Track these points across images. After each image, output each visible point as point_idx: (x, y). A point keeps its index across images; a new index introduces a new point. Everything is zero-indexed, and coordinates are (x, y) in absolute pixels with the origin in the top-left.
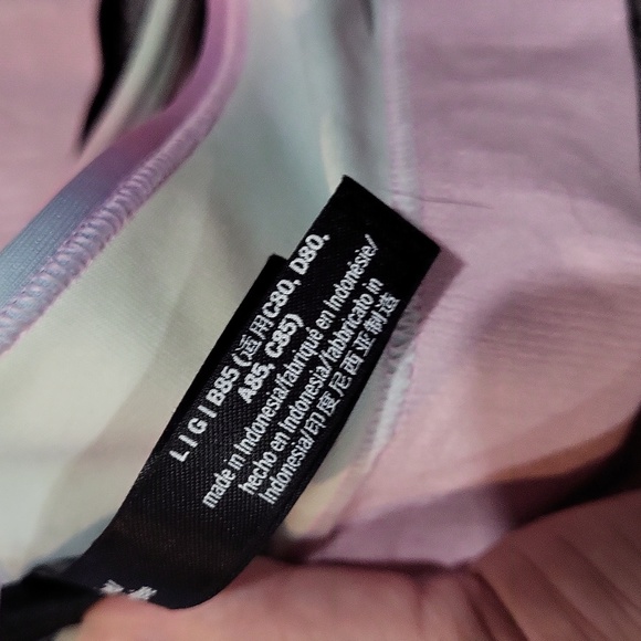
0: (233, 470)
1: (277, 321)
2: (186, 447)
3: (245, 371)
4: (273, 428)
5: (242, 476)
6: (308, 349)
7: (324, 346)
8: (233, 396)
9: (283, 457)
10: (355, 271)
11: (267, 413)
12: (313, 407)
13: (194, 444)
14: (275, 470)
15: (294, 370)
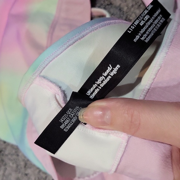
0: (139, 36)
1: (146, 15)
2: (131, 30)
3: (140, 21)
4: (146, 31)
5: (141, 37)
6: (151, 21)
7: (153, 21)
8: (138, 24)
9: (148, 35)
10: (157, 13)
11: (145, 28)
12: (153, 29)
13: (132, 30)
14: (147, 37)
15: (149, 23)
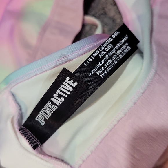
0: (96, 69)
1: (108, 45)
2: (87, 63)
3: (101, 52)
4: (104, 63)
5: (97, 71)
6: (113, 51)
7: (116, 52)
8: (98, 56)
9: (106, 69)
10: (123, 41)
11: (104, 60)
12: (113, 62)
13: (89, 63)
14: (104, 71)
15: (110, 54)
